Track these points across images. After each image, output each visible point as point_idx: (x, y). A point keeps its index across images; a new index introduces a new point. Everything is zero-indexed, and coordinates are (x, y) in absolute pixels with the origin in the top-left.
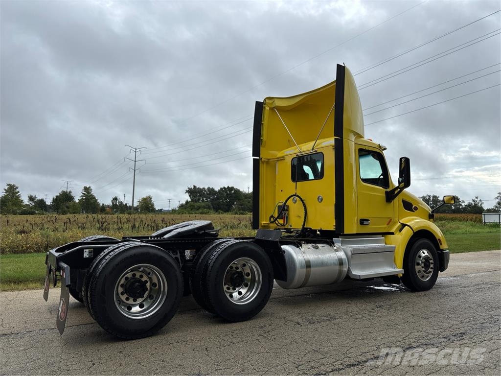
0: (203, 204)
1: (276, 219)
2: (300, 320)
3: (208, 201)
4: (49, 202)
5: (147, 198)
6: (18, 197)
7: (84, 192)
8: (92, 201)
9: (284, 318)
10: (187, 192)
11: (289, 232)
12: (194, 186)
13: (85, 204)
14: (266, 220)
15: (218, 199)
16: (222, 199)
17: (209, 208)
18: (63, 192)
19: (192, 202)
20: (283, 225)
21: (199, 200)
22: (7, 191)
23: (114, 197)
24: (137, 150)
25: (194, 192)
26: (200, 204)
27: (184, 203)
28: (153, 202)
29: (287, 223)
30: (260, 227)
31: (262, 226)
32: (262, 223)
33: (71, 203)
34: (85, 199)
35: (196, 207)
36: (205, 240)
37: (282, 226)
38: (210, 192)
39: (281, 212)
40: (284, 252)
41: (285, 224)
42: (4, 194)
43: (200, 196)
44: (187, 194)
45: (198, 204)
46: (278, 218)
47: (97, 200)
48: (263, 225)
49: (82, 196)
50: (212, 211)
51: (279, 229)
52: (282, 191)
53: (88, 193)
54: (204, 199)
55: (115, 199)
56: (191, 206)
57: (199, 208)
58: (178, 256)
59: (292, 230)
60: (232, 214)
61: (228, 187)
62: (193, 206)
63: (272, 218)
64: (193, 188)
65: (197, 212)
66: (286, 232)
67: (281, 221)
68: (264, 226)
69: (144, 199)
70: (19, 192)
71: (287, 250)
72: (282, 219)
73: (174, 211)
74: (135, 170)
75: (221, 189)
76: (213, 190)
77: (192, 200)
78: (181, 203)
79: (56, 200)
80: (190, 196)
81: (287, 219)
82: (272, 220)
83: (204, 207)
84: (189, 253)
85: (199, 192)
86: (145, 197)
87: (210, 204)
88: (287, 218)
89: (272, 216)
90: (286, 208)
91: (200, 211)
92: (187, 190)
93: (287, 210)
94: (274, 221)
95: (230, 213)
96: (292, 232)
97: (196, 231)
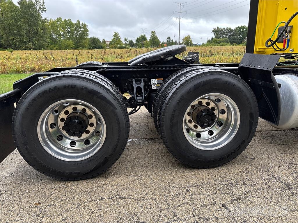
0: (223, 39)
1: (275, 43)
2: (291, 178)
3: (226, 37)
4: (134, 42)
5: (188, 37)
6: (119, 39)
7: (151, 35)
8: (156, 40)
9: (268, 170)
10: (213, 31)
11: (288, 58)
12: (218, 27)
13: (152, 42)
14: (262, 45)
15: (233, 35)
16: (237, 35)
17: (227, 42)
18: (141, 35)
19: (216, 39)
20: (283, 50)
21: (220, 36)
22: (114, 36)
23: (168, 37)
24: (181, 5)
25: (217, 32)
26: (221, 39)
27: (211, 39)
28: (191, 39)
29: (288, 47)
30: (255, 52)
31: (256, 52)
32: (258, 48)
33: (145, 42)
34: (152, 39)
35: (218, 41)
36: (174, 67)
37: (281, 50)
38: (228, 31)
39: (282, 33)
40: (280, 86)
41: (286, 48)
42: (113, 38)
43: (222, 34)
44: (213, 33)
45: (220, 39)
46: (276, 41)
47: (158, 40)
48: (258, 50)
49: (151, 37)
50: (229, 44)
51: (277, 54)
52: (286, 9)
53: (154, 35)
54: (224, 36)
55: (169, 38)
56: (215, 41)
57: (220, 42)
58: (142, 85)
59: (293, 55)
60: (242, 45)
61: (241, 26)
62: (216, 41)
63: (270, 42)
64: (216, 28)
65: (218, 45)
66: (285, 58)
67: (281, 46)
68: (259, 52)
69: (186, 38)
70: (119, 36)
71: (284, 82)
72: (282, 42)
73: (204, 45)
74: (180, 19)
75: (237, 28)
76: (230, 29)
77: (216, 37)
78: (208, 39)
79: (138, 40)
80: (214, 34)
81: (287, 42)
82: (269, 43)
83: (224, 42)
84: (155, 82)
85: (221, 31)
86: (186, 36)
87: (228, 39)
88: (289, 41)
89: (270, 40)
90: (288, 29)
91: (220, 44)
92: (213, 30)
93: (290, 32)
94: (272, 45)
95: (241, 44)
96: (293, 57)
97: (162, 57)
